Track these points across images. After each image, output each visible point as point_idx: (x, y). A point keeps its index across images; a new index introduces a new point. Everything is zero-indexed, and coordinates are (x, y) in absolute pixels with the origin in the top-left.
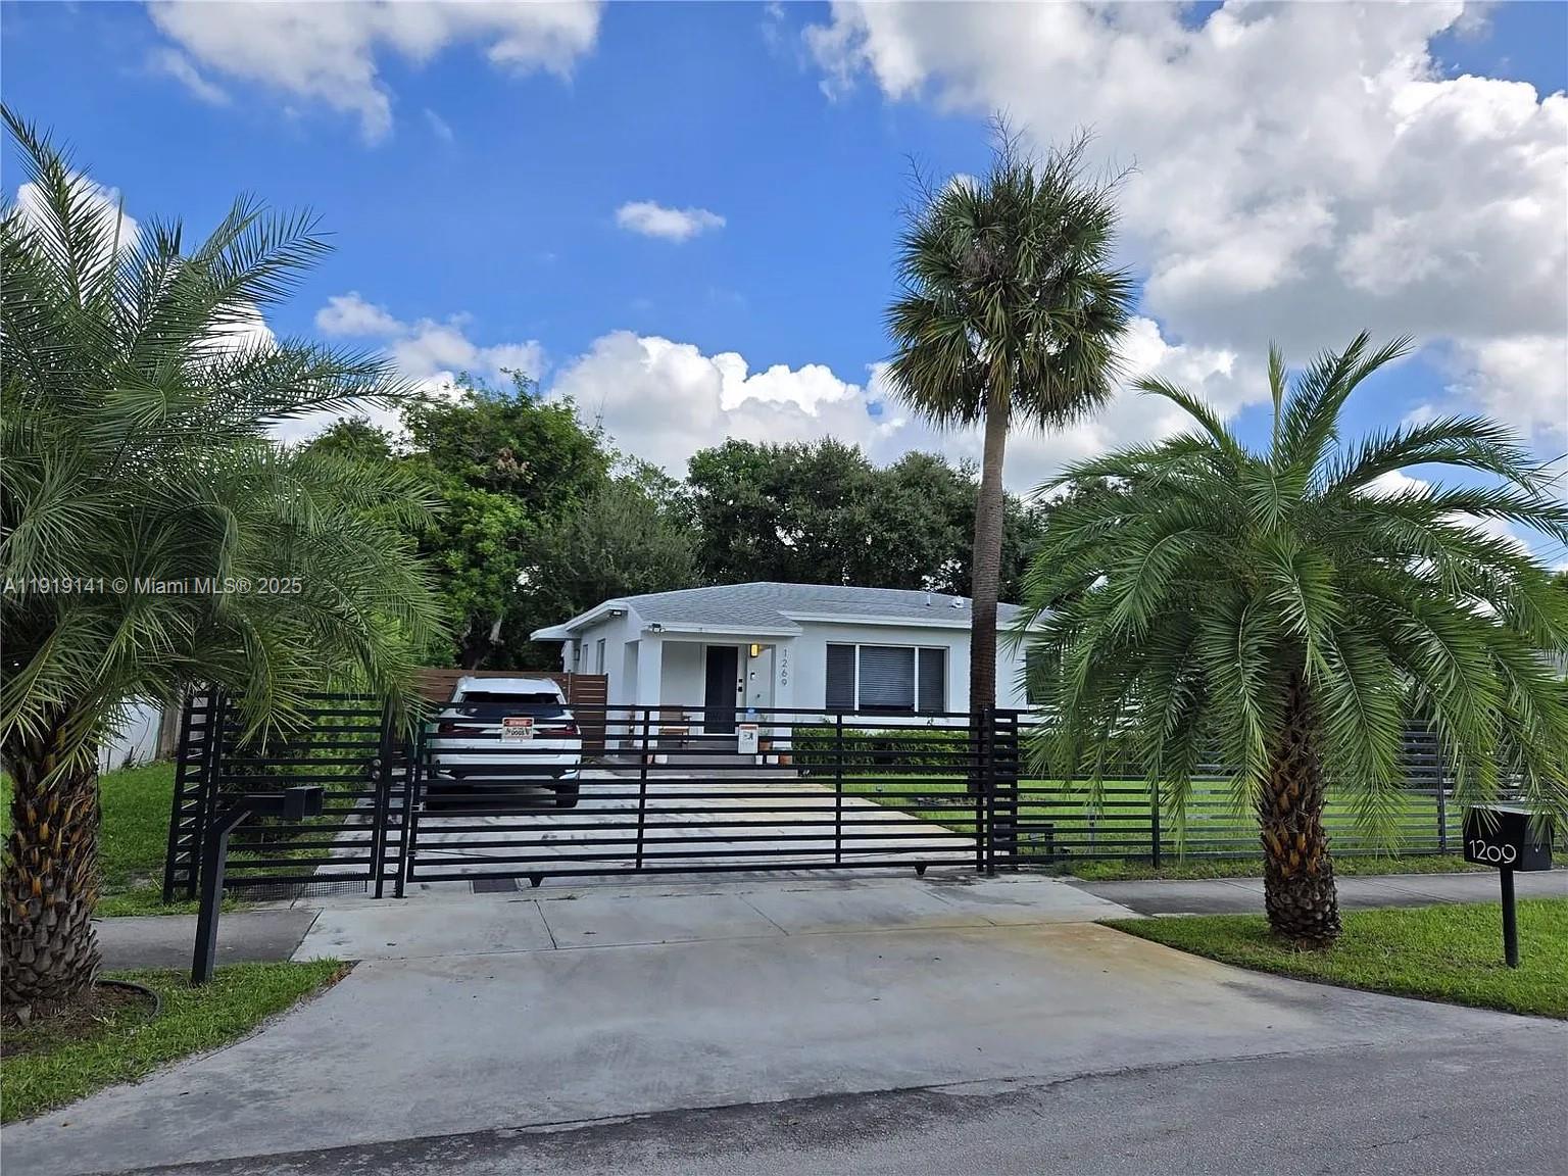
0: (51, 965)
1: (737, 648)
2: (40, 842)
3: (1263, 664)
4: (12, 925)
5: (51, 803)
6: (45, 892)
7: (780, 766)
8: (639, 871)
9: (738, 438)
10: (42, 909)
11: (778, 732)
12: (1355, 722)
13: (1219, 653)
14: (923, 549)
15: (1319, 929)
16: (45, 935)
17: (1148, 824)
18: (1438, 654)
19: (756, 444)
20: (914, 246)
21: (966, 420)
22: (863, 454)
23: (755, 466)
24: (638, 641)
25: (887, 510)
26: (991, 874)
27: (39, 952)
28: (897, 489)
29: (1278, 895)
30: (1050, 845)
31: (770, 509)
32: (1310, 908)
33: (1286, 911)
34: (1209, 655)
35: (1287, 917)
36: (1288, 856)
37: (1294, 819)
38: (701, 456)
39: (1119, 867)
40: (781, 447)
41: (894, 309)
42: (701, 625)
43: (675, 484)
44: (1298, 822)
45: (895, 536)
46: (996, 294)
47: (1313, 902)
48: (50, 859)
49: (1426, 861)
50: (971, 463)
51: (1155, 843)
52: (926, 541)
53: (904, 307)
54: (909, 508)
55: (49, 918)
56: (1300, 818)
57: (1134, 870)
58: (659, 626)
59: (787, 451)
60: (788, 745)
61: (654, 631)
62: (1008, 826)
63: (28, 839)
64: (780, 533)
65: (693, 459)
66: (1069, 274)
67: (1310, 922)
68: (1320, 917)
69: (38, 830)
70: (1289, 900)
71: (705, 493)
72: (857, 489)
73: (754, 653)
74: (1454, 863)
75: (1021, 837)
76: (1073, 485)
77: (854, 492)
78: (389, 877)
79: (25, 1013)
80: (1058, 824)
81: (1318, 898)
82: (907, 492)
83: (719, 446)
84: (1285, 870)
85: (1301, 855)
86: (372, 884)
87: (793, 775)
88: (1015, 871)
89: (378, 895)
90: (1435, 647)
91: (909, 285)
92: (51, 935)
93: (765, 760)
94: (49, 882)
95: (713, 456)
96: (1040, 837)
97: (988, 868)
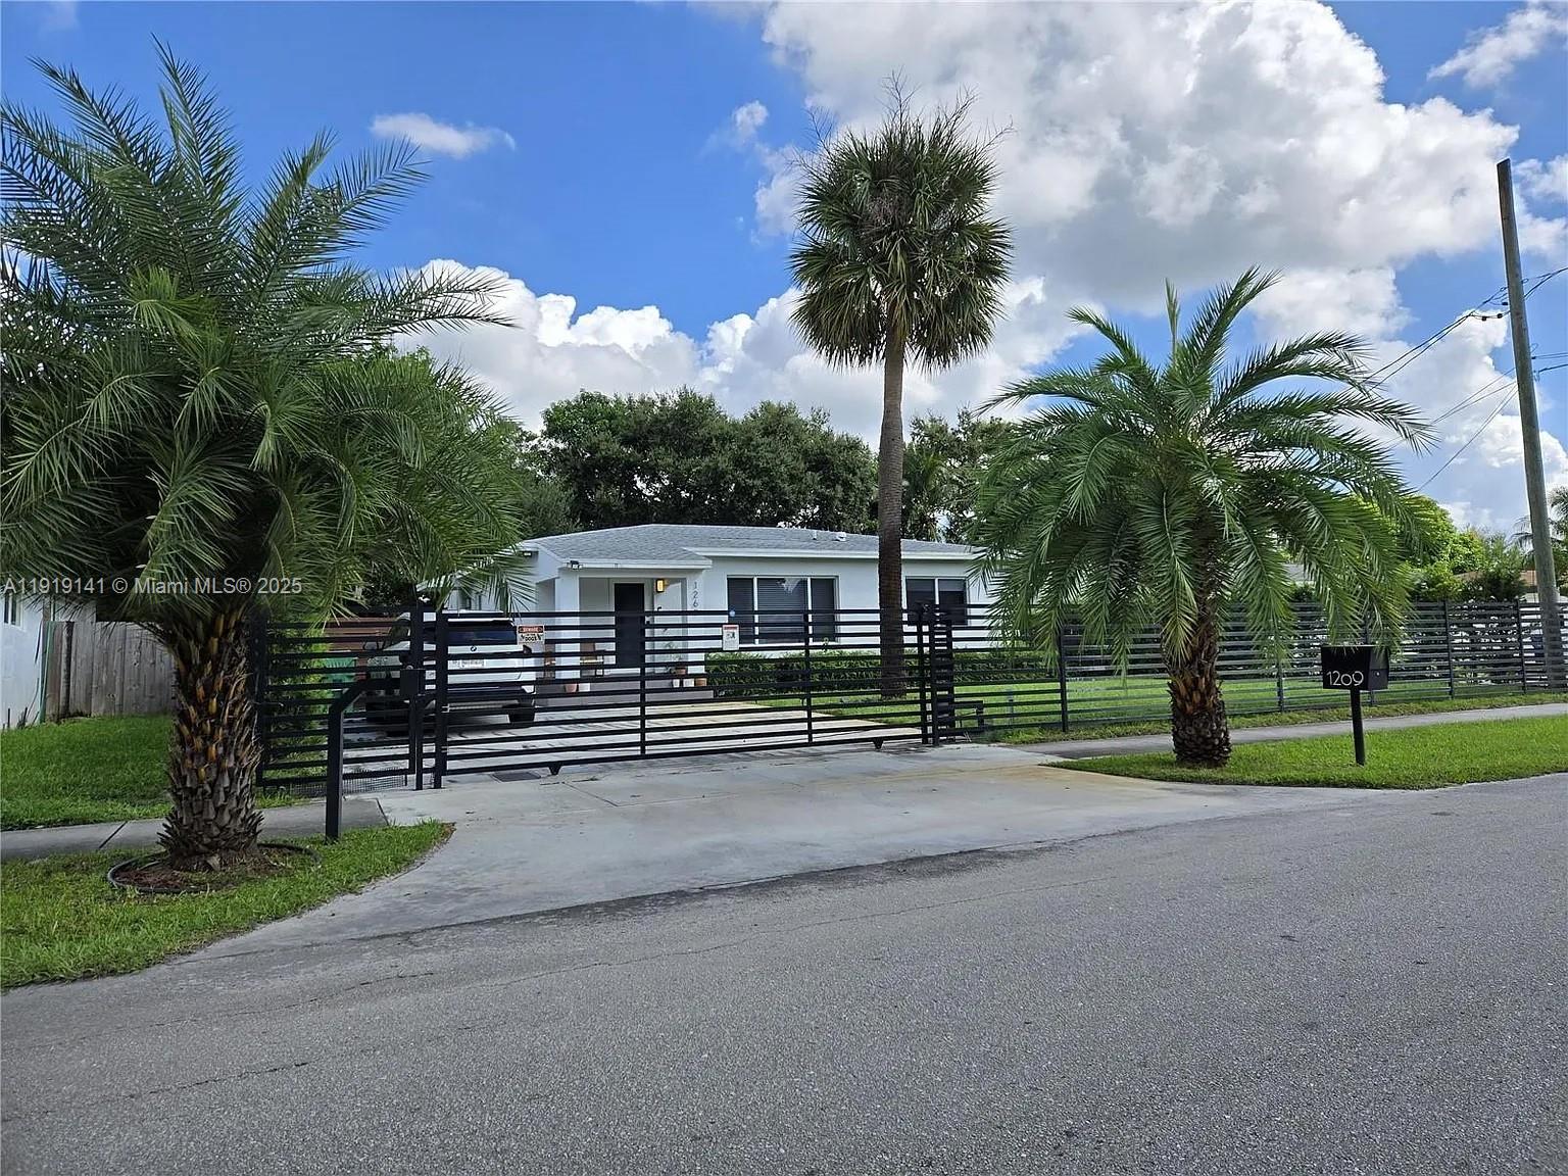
0: (230, 821)
1: (642, 585)
2: (210, 716)
3: (1188, 534)
4: (191, 788)
5: (216, 682)
6: (219, 761)
7: (697, 688)
8: (644, 756)
9: (591, 391)
10: (218, 773)
11: (692, 657)
12: (1258, 572)
13: (1152, 528)
14: (785, 494)
15: (1217, 752)
16: (222, 794)
17: (1058, 696)
18: (1314, 518)
19: (610, 396)
20: (813, 197)
21: (862, 360)
22: (718, 403)
23: (612, 417)
24: (554, 579)
25: (749, 458)
26: (936, 744)
27: (219, 810)
28: (758, 439)
29: (1184, 729)
30: (981, 719)
31: (632, 460)
32: (1209, 736)
33: (1191, 740)
34: (1143, 530)
35: (1192, 745)
36: (1191, 696)
37: (1196, 666)
38: (556, 409)
39: (1037, 734)
40: (636, 398)
41: (796, 256)
42: (616, 561)
43: (532, 438)
44: (1199, 669)
45: (758, 482)
46: (898, 242)
47: (1212, 731)
48: (221, 730)
49: (1270, 717)
50: (822, 412)
51: (1064, 712)
52: (787, 487)
53: (803, 255)
54: (770, 455)
55: (223, 779)
56: (1200, 665)
57: (1048, 735)
58: (577, 563)
59: (642, 402)
60: (701, 669)
61: (572, 569)
62: (947, 704)
63: (200, 713)
64: (640, 485)
65: (547, 412)
66: (959, 225)
67: (1210, 747)
68: (1217, 742)
69: (207, 704)
70: (1193, 732)
71: (561, 446)
72: (717, 438)
73: (660, 589)
74: (1291, 718)
75: (957, 712)
76: (916, 431)
77: (714, 441)
78: (427, 771)
79: (215, 861)
80: (986, 700)
81: (1215, 728)
82: (766, 440)
83: (573, 398)
84: (1189, 708)
85: (1202, 695)
86: (412, 777)
87: (710, 694)
88: (953, 741)
89: (419, 787)
90: (1313, 513)
91: (810, 234)
92: (227, 795)
93: (681, 683)
94: (221, 750)
95: (568, 409)
96: (973, 711)
97: (930, 739)
